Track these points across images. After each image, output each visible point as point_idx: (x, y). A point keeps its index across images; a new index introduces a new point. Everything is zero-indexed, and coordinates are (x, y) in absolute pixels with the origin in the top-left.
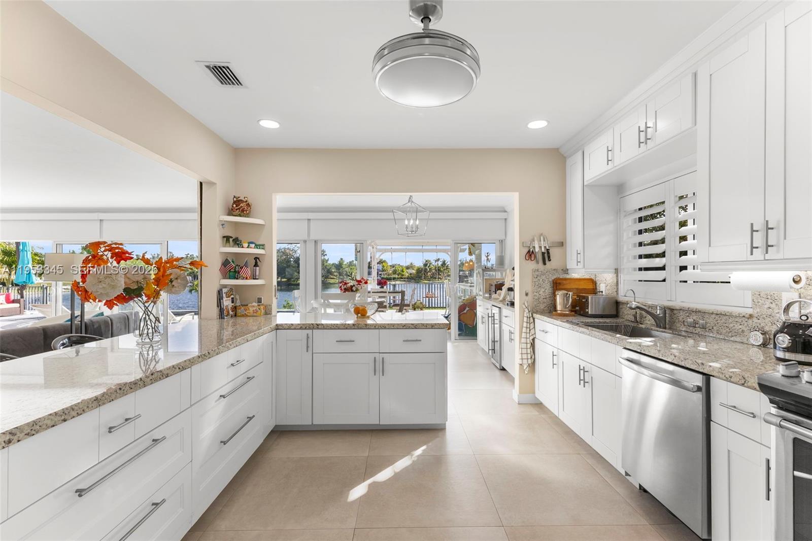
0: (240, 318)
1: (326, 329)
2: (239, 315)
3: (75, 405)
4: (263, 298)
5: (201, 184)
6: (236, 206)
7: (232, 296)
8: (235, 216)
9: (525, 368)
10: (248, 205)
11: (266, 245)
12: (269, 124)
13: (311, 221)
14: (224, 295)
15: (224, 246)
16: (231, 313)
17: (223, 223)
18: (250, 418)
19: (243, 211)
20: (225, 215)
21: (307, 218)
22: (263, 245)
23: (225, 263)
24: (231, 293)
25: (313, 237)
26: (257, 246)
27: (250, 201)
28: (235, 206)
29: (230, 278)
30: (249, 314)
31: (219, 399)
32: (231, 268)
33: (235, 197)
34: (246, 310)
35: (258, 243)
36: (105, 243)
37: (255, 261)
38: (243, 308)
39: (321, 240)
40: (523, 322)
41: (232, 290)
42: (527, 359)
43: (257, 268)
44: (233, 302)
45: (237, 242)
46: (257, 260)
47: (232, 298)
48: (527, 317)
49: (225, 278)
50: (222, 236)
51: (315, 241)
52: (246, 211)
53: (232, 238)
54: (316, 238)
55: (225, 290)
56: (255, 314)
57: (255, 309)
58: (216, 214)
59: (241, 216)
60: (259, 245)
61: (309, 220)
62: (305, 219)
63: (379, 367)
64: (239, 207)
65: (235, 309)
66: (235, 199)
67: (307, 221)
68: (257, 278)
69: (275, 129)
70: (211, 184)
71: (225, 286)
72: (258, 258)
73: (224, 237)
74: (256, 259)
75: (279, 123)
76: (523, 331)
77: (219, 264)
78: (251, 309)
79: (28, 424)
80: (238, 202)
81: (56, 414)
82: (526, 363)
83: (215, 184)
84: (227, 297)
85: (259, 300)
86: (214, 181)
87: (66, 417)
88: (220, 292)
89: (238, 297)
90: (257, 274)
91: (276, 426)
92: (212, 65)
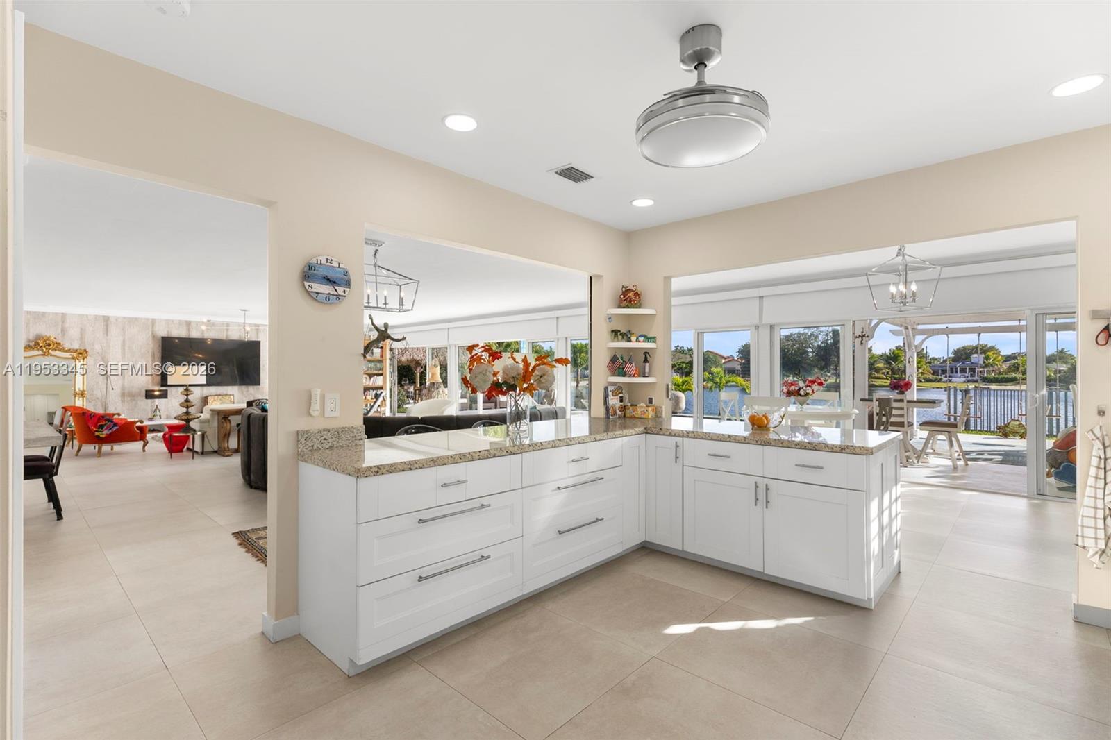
0: (628, 419)
1: (696, 438)
2: (628, 415)
3: (418, 460)
4: (653, 398)
5: (591, 278)
6: (624, 297)
7: (621, 395)
8: (624, 308)
9: (1089, 556)
10: (637, 294)
11: (658, 339)
12: (643, 203)
13: (764, 299)
14: (610, 394)
15: (613, 341)
16: (618, 412)
17: (610, 316)
18: (598, 520)
19: (630, 301)
20: (615, 308)
21: (758, 296)
22: (654, 338)
23: (614, 359)
24: (620, 391)
25: (768, 319)
26: (648, 339)
27: (639, 290)
28: (622, 296)
29: (619, 376)
30: (637, 416)
31: (555, 490)
32: (618, 364)
33: (623, 287)
34: (634, 411)
35: (649, 336)
36: (478, 345)
37: (644, 356)
38: (631, 408)
39: (778, 324)
40: (1090, 465)
41: (619, 389)
42: (1096, 539)
43: (647, 364)
44: (621, 401)
45: (626, 336)
46: (647, 355)
47: (621, 397)
48: (1100, 458)
49: (614, 374)
50: (610, 330)
51: (771, 326)
52: (634, 301)
53: (620, 331)
54: (772, 321)
55: (610, 388)
56: (643, 416)
57: (642, 410)
58: (606, 307)
59: (629, 308)
60: (651, 338)
61: (761, 298)
62: (756, 297)
63: (762, 495)
64: (629, 297)
65: (623, 408)
66: (624, 290)
67: (758, 299)
68: (647, 375)
69: (648, 207)
70: (599, 277)
71: (613, 384)
72: (648, 353)
73: (613, 331)
74: (646, 353)
75: (653, 200)
76: (1089, 483)
77: (607, 360)
78: (639, 410)
79: (388, 465)
80: (626, 292)
81: (405, 463)
82: (1094, 545)
83: (602, 276)
84: (613, 396)
85: (650, 401)
86: (601, 274)
87: (412, 467)
88: (606, 389)
89: (627, 396)
90: (647, 370)
91: (645, 542)
92: (558, 170)
